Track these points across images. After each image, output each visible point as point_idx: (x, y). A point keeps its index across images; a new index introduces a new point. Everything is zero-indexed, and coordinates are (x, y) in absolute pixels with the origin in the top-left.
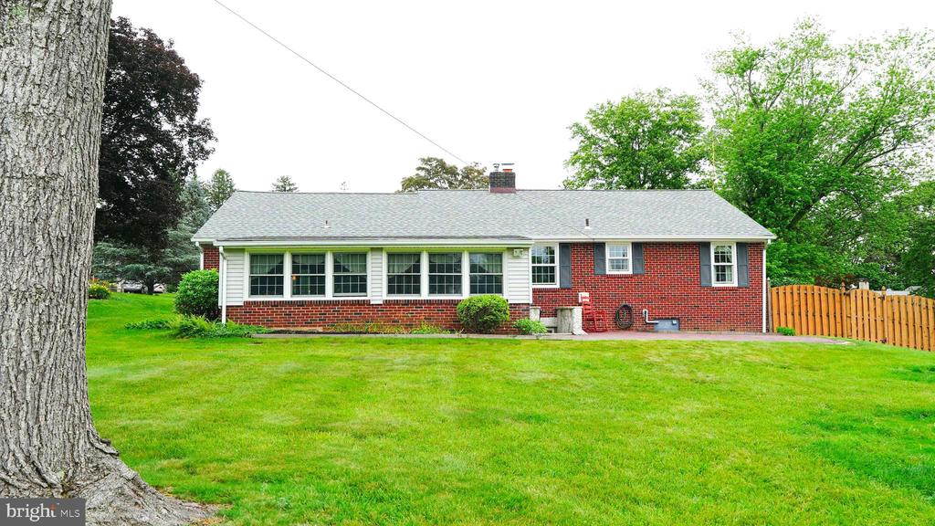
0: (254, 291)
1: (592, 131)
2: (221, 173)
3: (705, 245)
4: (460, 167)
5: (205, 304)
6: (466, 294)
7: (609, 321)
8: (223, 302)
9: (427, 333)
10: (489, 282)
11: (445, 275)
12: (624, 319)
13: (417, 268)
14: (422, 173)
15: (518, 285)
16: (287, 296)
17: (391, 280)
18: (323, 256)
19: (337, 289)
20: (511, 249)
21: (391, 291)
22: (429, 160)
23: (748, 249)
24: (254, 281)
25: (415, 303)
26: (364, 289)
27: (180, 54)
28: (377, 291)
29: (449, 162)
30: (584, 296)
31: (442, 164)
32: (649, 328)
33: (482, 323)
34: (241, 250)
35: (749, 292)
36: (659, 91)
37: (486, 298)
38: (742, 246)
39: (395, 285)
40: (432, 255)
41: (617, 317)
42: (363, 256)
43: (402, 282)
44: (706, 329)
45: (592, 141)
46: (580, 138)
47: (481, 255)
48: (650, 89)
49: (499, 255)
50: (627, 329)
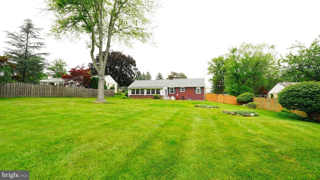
0: (132, 94)
2: (148, 72)
3: (195, 88)
5: (127, 95)
6: (155, 94)
8: (128, 95)
10: (158, 93)
12: (183, 98)
13: (150, 91)
15: (162, 93)
16: (135, 94)
17: (147, 92)
18: (139, 90)
19: (141, 93)
20: (161, 89)
21: (147, 94)
24: (132, 92)
25: (150, 95)
26: (144, 93)
28: (145, 94)
30: (177, 95)
32: (187, 99)
34: (130, 89)
35: (202, 94)
37: (158, 95)
38: (201, 87)
40: (152, 89)
41: (182, 98)
42: (144, 89)
43: (148, 93)
44: (195, 100)
46: (210, 64)
47: (158, 89)
48: (224, 54)
49: (159, 90)
50: (183, 99)
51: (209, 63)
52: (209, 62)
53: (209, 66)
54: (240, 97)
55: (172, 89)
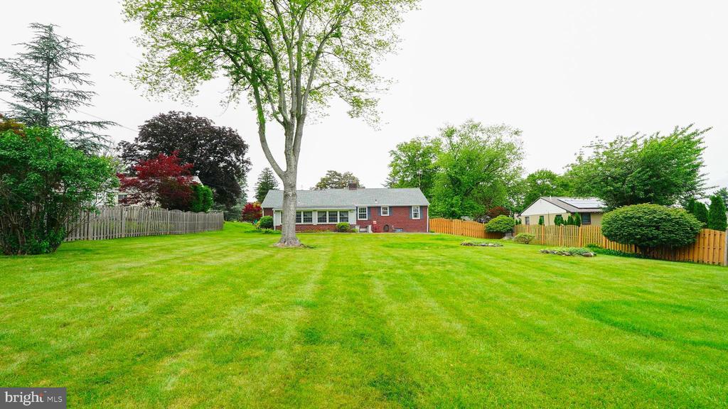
1: (399, 152)
3: (411, 207)
4: (343, 174)
5: (270, 225)
6: (339, 222)
7: (382, 229)
8: (275, 225)
9: (328, 232)
10: (344, 219)
11: (333, 217)
12: (387, 229)
13: (326, 215)
14: (328, 176)
15: (352, 219)
17: (318, 218)
18: (301, 212)
19: (304, 221)
20: (350, 210)
22: (331, 171)
23: (423, 208)
25: (325, 225)
26: (311, 221)
27: (240, 135)
28: (315, 222)
29: (338, 172)
30: (375, 222)
31: (335, 173)
32: (394, 231)
33: (342, 230)
34: (279, 211)
35: (424, 219)
36: (425, 137)
37: (344, 223)
38: (421, 207)
39: (320, 220)
40: (329, 212)
41: (384, 228)
43: (322, 219)
44: (410, 232)
45: (398, 158)
46: (394, 156)
47: (343, 212)
48: (422, 136)
49: (347, 212)
50: (387, 231)
51: (393, 153)
52: (392, 151)
53: (392, 159)
54: (492, 223)
55: (363, 210)
